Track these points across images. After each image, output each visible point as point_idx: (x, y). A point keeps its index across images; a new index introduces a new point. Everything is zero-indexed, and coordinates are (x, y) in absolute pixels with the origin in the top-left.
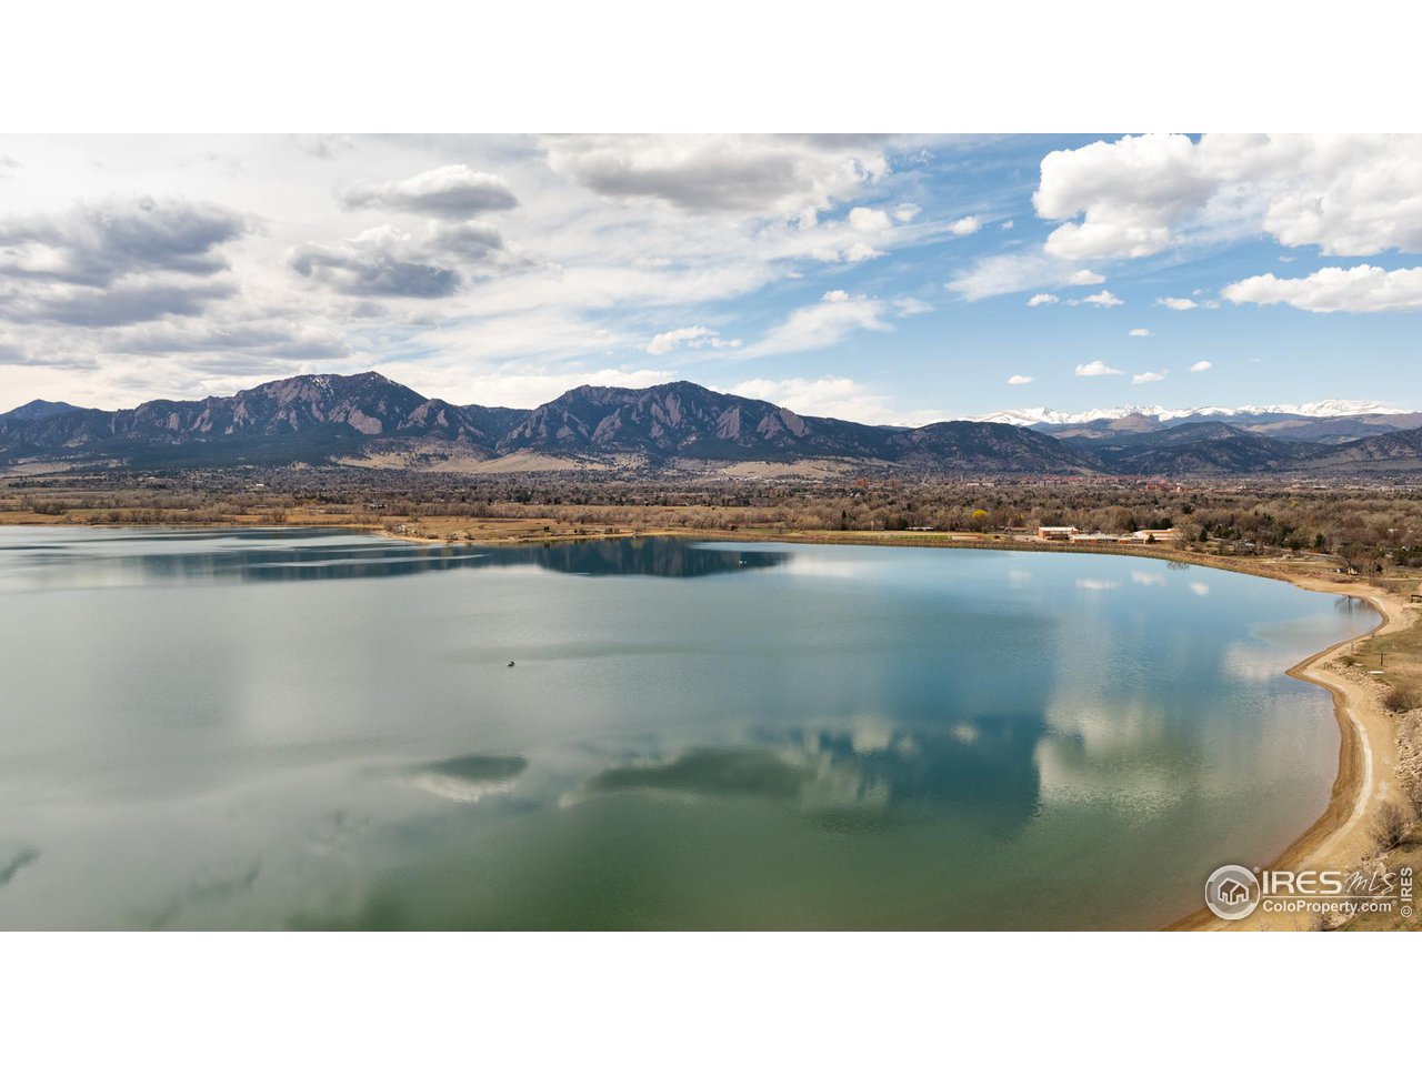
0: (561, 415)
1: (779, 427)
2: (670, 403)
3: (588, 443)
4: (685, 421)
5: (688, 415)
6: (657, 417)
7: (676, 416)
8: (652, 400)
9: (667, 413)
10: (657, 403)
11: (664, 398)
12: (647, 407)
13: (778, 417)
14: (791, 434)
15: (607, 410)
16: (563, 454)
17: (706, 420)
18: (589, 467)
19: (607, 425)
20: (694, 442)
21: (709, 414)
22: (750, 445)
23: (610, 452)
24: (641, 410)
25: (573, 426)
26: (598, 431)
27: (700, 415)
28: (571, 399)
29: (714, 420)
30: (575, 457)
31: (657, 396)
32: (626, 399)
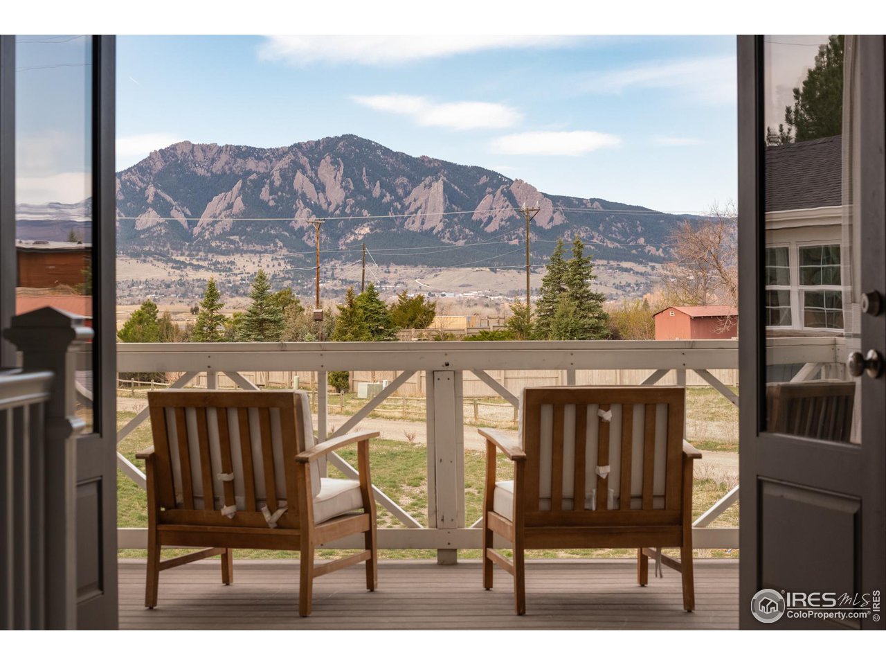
0: (143, 190)
1: (510, 212)
2: (327, 172)
4: (351, 201)
5: (357, 191)
6: (304, 196)
7: (336, 194)
8: (296, 166)
9: (320, 187)
10: (304, 172)
11: (315, 163)
12: (287, 177)
13: (510, 196)
14: (528, 221)
15: (221, 183)
16: (149, 254)
19: (221, 208)
20: (366, 236)
21: (392, 191)
22: (461, 243)
24: (277, 183)
27: (377, 191)
28: (159, 166)
29: (399, 199)
30: (169, 260)
31: (304, 160)
32: (251, 164)
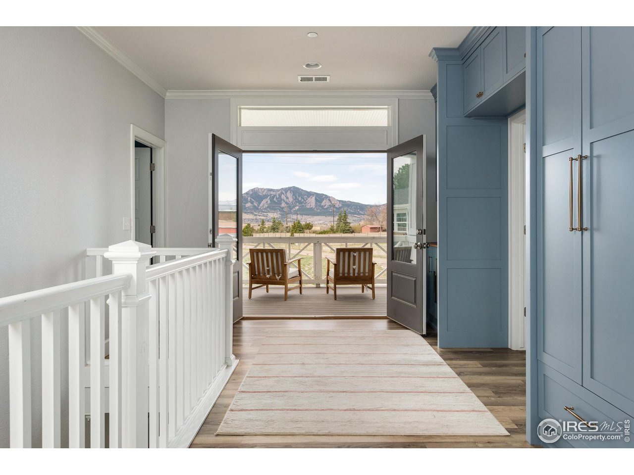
0: (247, 198)
1: (330, 204)
2: (289, 195)
3: (258, 209)
4: (294, 201)
5: (296, 199)
6: (284, 200)
7: (291, 199)
8: (282, 193)
9: (287, 198)
10: (284, 194)
11: (286, 192)
12: (280, 196)
13: (330, 200)
14: (334, 206)
15: (265, 197)
16: (249, 212)
17: (302, 200)
18: (258, 217)
19: (265, 203)
20: (298, 209)
21: (303, 199)
22: (319, 210)
23: (266, 212)
24: (278, 197)
25: (252, 203)
26: (261, 205)
27: (300, 199)
28: (251, 193)
29: (305, 201)
30: (253, 214)
31: (284, 192)
32: (272, 193)
